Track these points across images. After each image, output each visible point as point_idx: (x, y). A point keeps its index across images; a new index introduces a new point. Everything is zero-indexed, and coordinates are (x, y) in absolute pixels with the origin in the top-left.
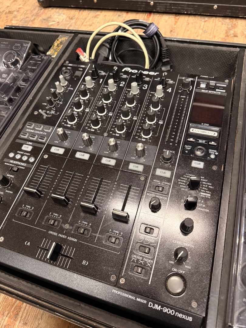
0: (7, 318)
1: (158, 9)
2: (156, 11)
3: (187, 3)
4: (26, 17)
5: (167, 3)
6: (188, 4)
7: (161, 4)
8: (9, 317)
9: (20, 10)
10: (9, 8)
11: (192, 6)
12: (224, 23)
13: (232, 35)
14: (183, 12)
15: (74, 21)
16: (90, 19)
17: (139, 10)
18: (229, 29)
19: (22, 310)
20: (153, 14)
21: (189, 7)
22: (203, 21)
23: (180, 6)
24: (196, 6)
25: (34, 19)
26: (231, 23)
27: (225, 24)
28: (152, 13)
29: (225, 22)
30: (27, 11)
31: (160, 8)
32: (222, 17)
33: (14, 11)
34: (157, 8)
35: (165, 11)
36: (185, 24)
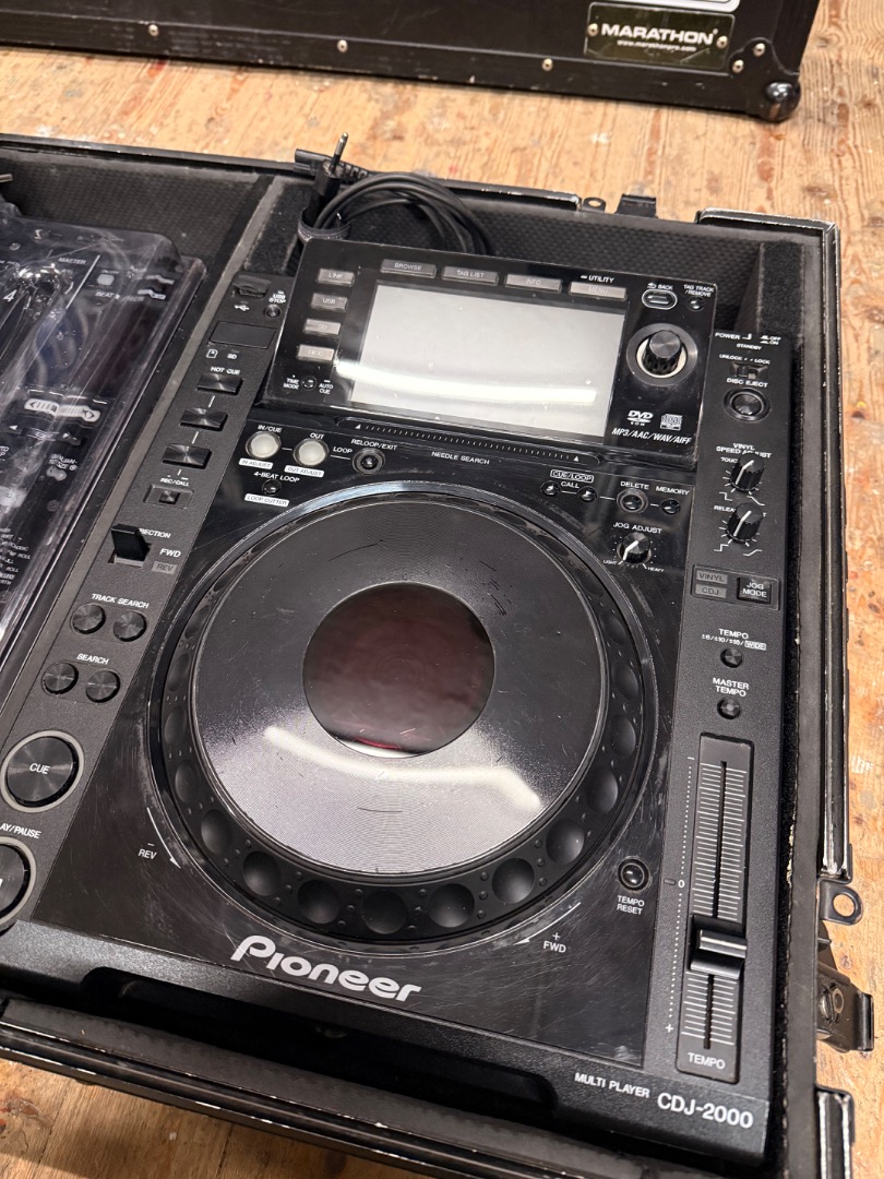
1: (177, 48)
2: (173, 54)
3: (256, 31)
5: (198, 30)
6: (260, 35)
7: (181, 34)
11: (275, 41)
12: (376, 97)
13: (388, 135)
14: (253, 58)
17: (120, 50)
18: (386, 116)
20: (171, 64)
21: (267, 45)
22: (316, 88)
23: (241, 42)
24: (286, 42)
26: (397, 96)
27: (377, 101)
28: (169, 62)
29: (378, 93)
31: (182, 45)
32: (374, 79)
34: (173, 45)
35: (198, 56)
36: (261, 98)
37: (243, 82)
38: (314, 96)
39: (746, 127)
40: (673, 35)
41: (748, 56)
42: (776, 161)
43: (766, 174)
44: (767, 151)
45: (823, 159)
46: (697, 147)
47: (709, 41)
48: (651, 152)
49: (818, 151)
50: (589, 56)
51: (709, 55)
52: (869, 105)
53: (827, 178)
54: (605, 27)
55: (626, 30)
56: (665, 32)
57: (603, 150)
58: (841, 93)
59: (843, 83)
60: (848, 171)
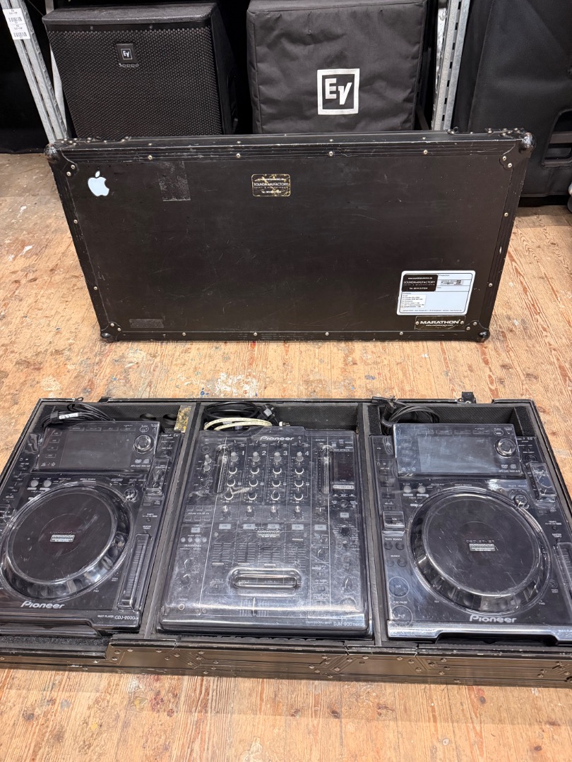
0: (196, 714)
4: (85, 358)
8: (199, 712)
9: (72, 347)
10: (52, 345)
13: (351, 363)
15: (158, 359)
16: (179, 356)
18: (347, 356)
19: (210, 701)
22: (316, 347)
25: (101, 361)
26: (347, 347)
27: (341, 350)
29: (340, 347)
30: (84, 348)
31: (265, 337)
33: (64, 350)
36: (298, 353)
37: (288, 347)
38: (317, 350)
39: (473, 345)
40: (445, 322)
41: (471, 326)
42: (488, 357)
43: (486, 362)
44: (484, 353)
45: (504, 354)
46: (459, 355)
47: (458, 322)
48: (445, 359)
49: (501, 351)
50: (416, 330)
51: (457, 327)
52: (511, 331)
53: (507, 361)
54: (422, 322)
55: (429, 322)
56: (442, 322)
57: (428, 360)
58: (500, 327)
59: (500, 323)
60: (513, 358)
